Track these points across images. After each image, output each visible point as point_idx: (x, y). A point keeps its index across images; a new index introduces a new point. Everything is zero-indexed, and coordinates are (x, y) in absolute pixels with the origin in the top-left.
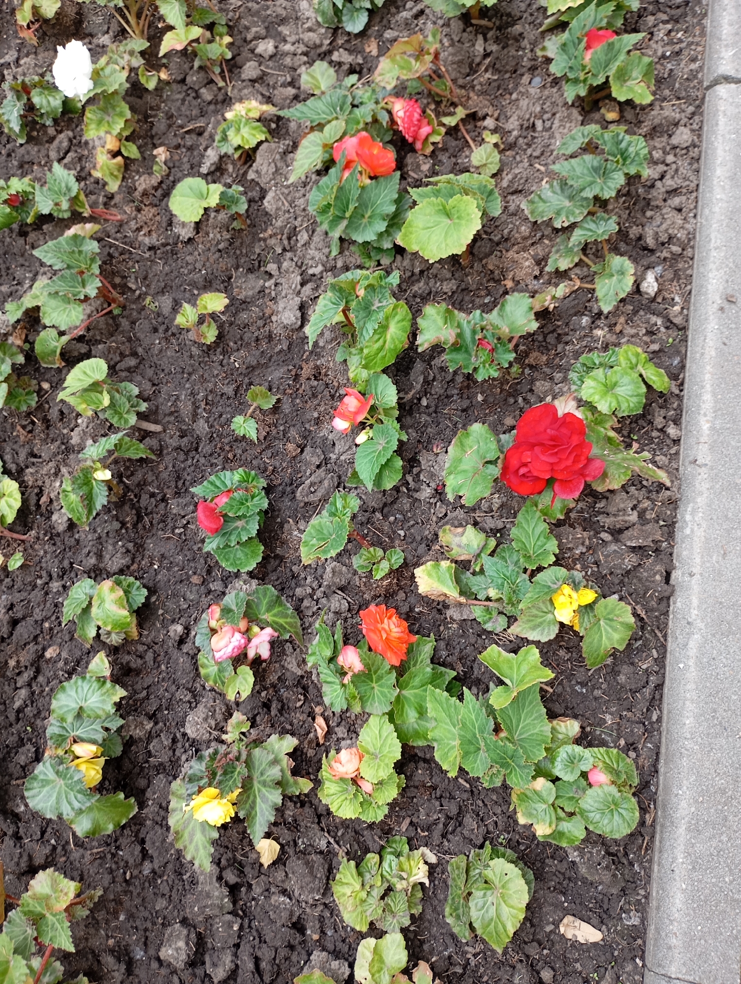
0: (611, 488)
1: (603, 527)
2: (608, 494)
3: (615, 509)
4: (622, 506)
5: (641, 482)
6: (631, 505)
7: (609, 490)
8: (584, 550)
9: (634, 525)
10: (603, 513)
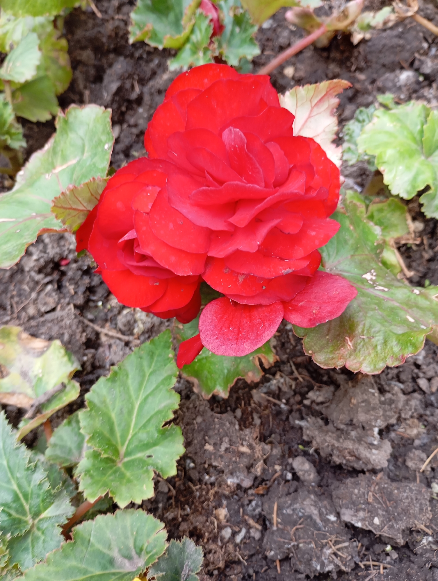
0: (352, 366)
1: (308, 444)
2: (341, 378)
3: (344, 417)
4: (362, 417)
5: (414, 379)
6: (381, 423)
7: (345, 371)
8: (247, 483)
9: (374, 472)
10: (318, 414)
